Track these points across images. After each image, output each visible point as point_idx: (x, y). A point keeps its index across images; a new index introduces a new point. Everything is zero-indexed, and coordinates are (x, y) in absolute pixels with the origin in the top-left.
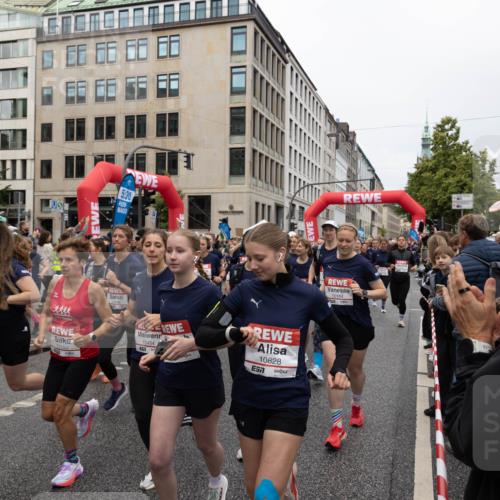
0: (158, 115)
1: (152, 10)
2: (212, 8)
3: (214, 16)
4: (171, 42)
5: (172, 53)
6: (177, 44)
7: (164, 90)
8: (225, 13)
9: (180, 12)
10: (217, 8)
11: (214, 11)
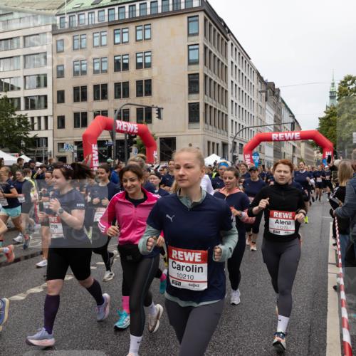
0: (137, 82)
1: (131, 8)
2: (173, 4)
3: (175, 9)
4: (145, 29)
5: (146, 37)
6: (149, 31)
7: (141, 64)
8: (183, 7)
9: (151, 8)
10: (177, 4)
11: (175, 6)
